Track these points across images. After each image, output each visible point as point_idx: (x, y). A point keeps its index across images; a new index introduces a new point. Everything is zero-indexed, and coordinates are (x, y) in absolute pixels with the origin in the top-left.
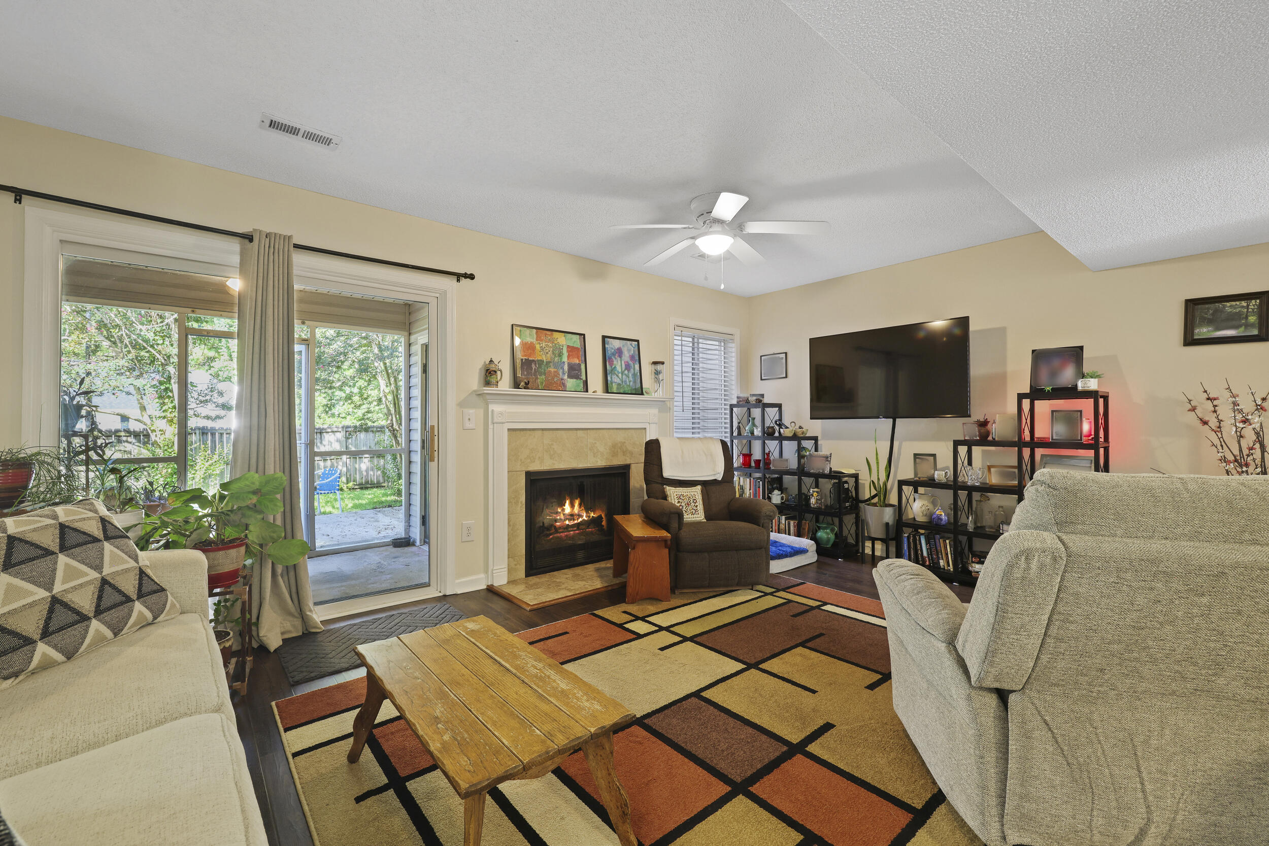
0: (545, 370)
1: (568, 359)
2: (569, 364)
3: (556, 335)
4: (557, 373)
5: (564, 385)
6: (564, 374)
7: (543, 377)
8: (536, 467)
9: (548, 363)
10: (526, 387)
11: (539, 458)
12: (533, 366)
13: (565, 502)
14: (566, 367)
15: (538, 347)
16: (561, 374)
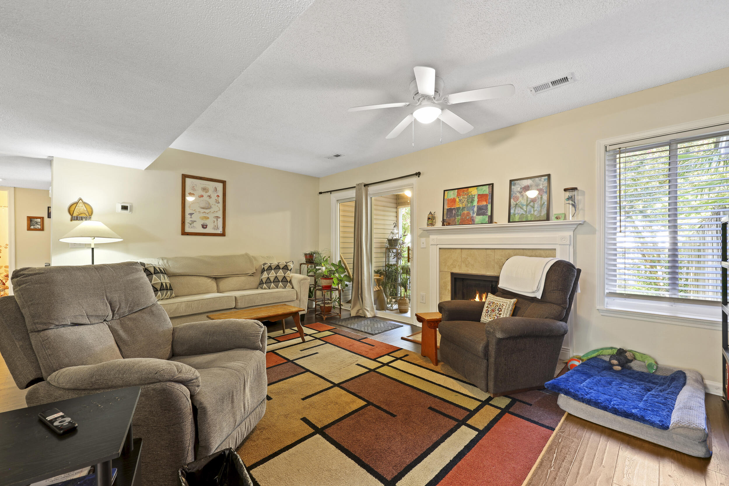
0: (460, 213)
1: (478, 203)
2: (478, 207)
3: (470, 189)
4: (468, 214)
5: (473, 220)
6: (474, 213)
7: (459, 217)
8: (456, 271)
9: (463, 208)
10: (449, 224)
11: (459, 265)
12: (454, 212)
13: (476, 296)
14: (476, 209)
15: (457, 200)
16: (471, 214)
